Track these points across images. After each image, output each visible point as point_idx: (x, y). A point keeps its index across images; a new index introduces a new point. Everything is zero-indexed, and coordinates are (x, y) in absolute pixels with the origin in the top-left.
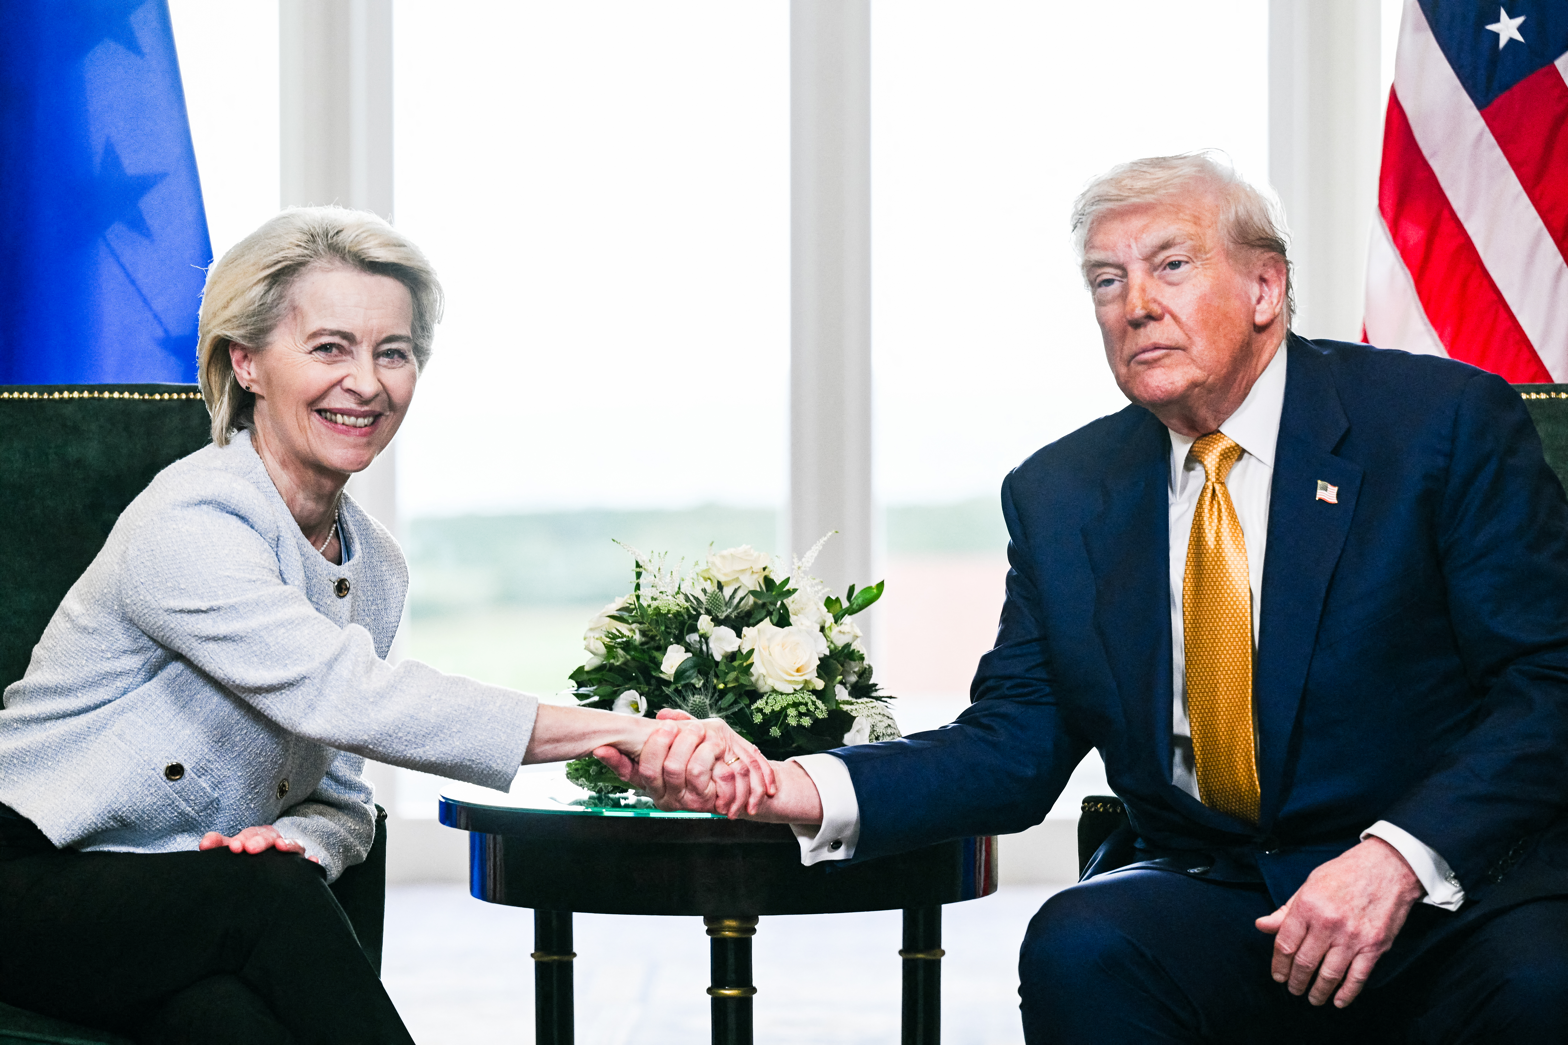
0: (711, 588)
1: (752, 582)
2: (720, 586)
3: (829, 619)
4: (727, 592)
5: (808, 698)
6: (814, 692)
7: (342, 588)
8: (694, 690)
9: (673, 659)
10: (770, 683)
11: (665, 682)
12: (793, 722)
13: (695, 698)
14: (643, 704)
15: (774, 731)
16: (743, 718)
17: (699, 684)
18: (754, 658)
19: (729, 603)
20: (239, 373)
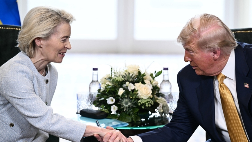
0: (127, 74)
1: (136, 73)
2: (129, 73)
3: (152, 80)
4: (131, 75)
7: (47, 81)
8: (125, 98)
9: (121, 92)
10: (142, 97)
11: (119, 96)
12: (147, 106)
13: (126, 100)
14: (114, 100)
15: (143, 107)
16: (136, 104)
17: (126, 96)
18: (139, 92)
19: (131, 77)
20: (38, 43)
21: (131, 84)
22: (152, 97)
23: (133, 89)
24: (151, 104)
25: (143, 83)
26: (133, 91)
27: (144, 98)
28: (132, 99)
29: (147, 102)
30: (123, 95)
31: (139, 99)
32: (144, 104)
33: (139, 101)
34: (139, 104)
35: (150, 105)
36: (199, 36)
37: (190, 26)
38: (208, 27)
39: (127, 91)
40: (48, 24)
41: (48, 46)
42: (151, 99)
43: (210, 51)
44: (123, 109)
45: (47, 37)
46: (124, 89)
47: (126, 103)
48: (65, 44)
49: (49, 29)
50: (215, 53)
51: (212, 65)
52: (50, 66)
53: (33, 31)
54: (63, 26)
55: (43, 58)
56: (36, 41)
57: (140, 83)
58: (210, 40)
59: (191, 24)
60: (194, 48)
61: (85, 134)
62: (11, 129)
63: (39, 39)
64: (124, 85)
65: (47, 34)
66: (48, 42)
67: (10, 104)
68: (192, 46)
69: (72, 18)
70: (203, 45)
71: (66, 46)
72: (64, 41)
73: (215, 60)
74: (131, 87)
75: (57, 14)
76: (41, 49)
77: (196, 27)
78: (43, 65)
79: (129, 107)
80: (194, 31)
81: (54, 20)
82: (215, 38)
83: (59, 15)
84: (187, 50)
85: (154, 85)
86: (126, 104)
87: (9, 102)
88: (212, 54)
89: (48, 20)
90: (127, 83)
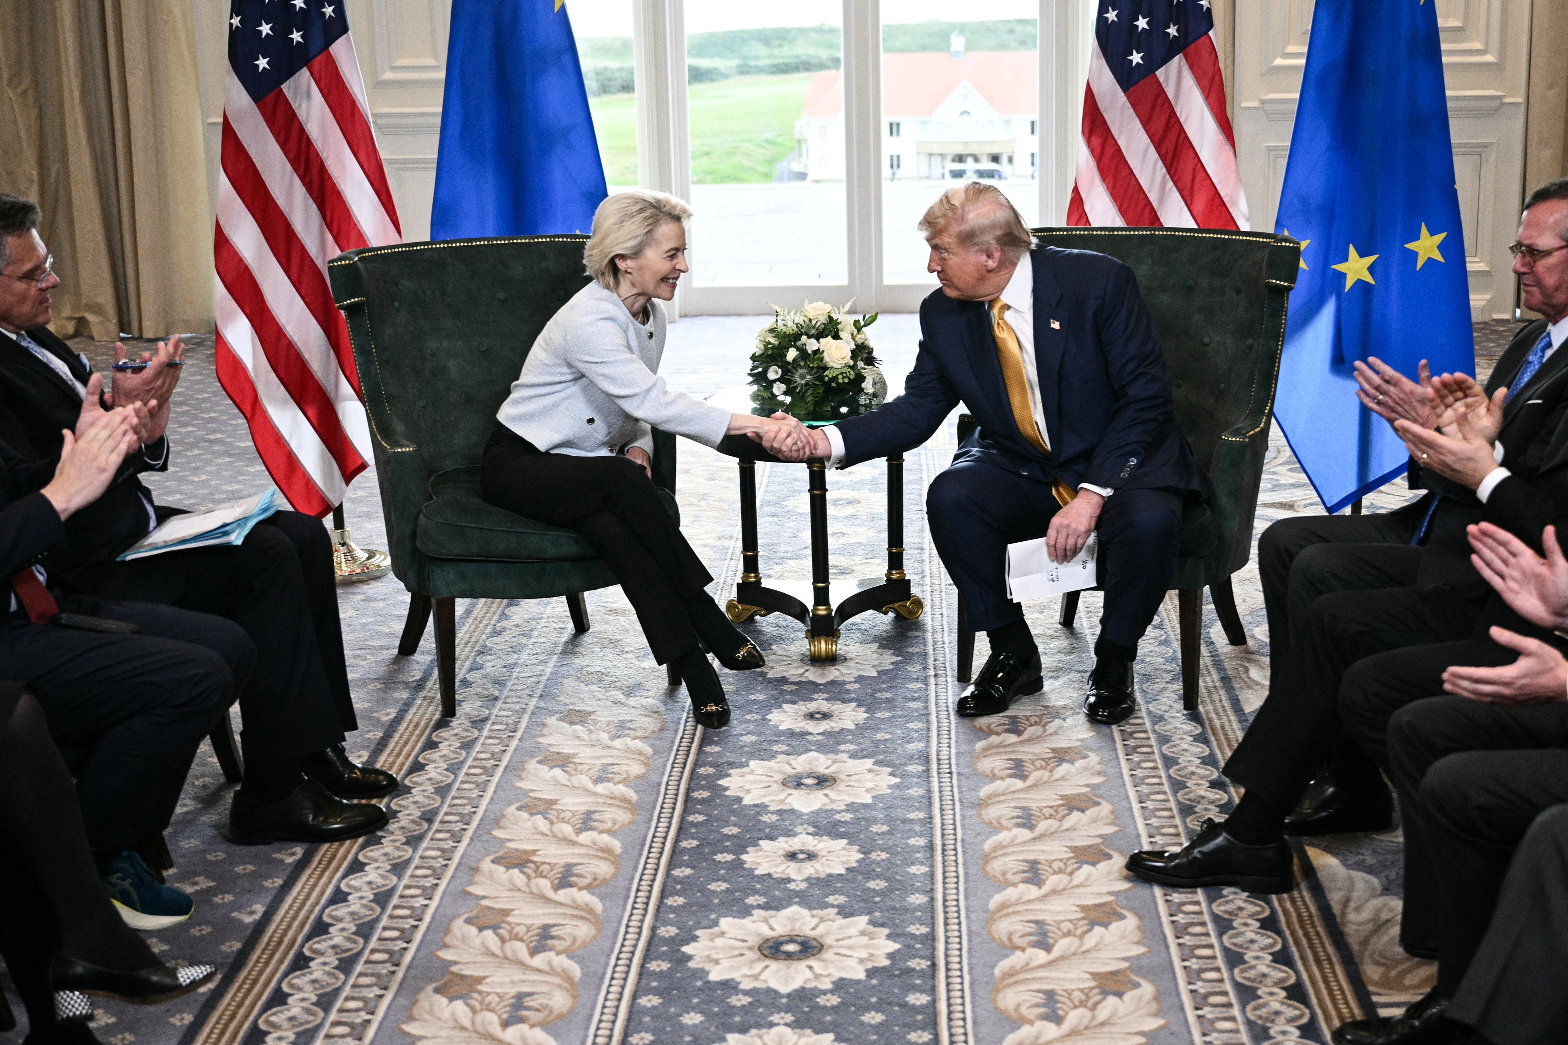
0: (807, 321)
1: (823, 319)
2: (810, 320)
3: (856, 332)
4: (814, 322)
5: (847, 370)
6: (850, 367)
7: (651, 335)
8: (801, 367)
9: (792, 354)
10: (831, 364)
11: (789, 363)
12: (840, 381)
13: (801, 371)
14: (780, 371)
15: (833, 384)
16: (820, 378)
17: (802, 364)
18: (825, 355)
19: (814, 327)
20: (621, 265)
21: (813, 340)
22: (852, 363)
23: (815, 348)
24: (847, 377)
25: (836, 337)
26: (816, 352)
27: (835, 366)
28: (812, 368)
29: (842, 373)
30: (795, 360)
31: (826, 368)
32: (835, 379)
33: (827, 373)
34: (827, 379)
35: (846, 380)
36: (963, 219)
37: (944, 201)
38: (980, 204)
39: (803, 352)
40: (634, 227)
41: (641, 269)
42: (851, 367)
43: (981, 251)
44: (796, 387)
45: (637, 253)
46: (798, 349)
47: (803, 377)
48: (675, 262)
49: (635, 237)
50: (990, 256)
51: (981, 279)
52: (653, 305)
53: (607, 241)
54: (666, 229)
55: (635, 291)
56: (617, 261)
57: (829, 338)
58: (983, 230)
59: (947, 198)
60: (949, 243)
61: (728, 429)
62: (590, 427)
63: (622, 257)
64: (799, 343)
65: (634, 247)
66: (641, 261)
67: (584, 379)
68: (947, 240)
69: (685, 211)
70: (968, 238)
71: (678, 267)
72: (672, 257)
73: (989, 271)
74: (812, 345)
75: (652, 205)
76: (629, 276)
77: (956, 202)
78: (637, 306)
79: (807, 384)
80: (952, 207)
81: (646, 219)
82: (993, 226)
83: (654, 207)
84: (935, 247)
85: (860, 342)
86: (801, 378)
87: (583, 376)
88: (984, 257)
89: (635, 219)
90: (804, 338)
